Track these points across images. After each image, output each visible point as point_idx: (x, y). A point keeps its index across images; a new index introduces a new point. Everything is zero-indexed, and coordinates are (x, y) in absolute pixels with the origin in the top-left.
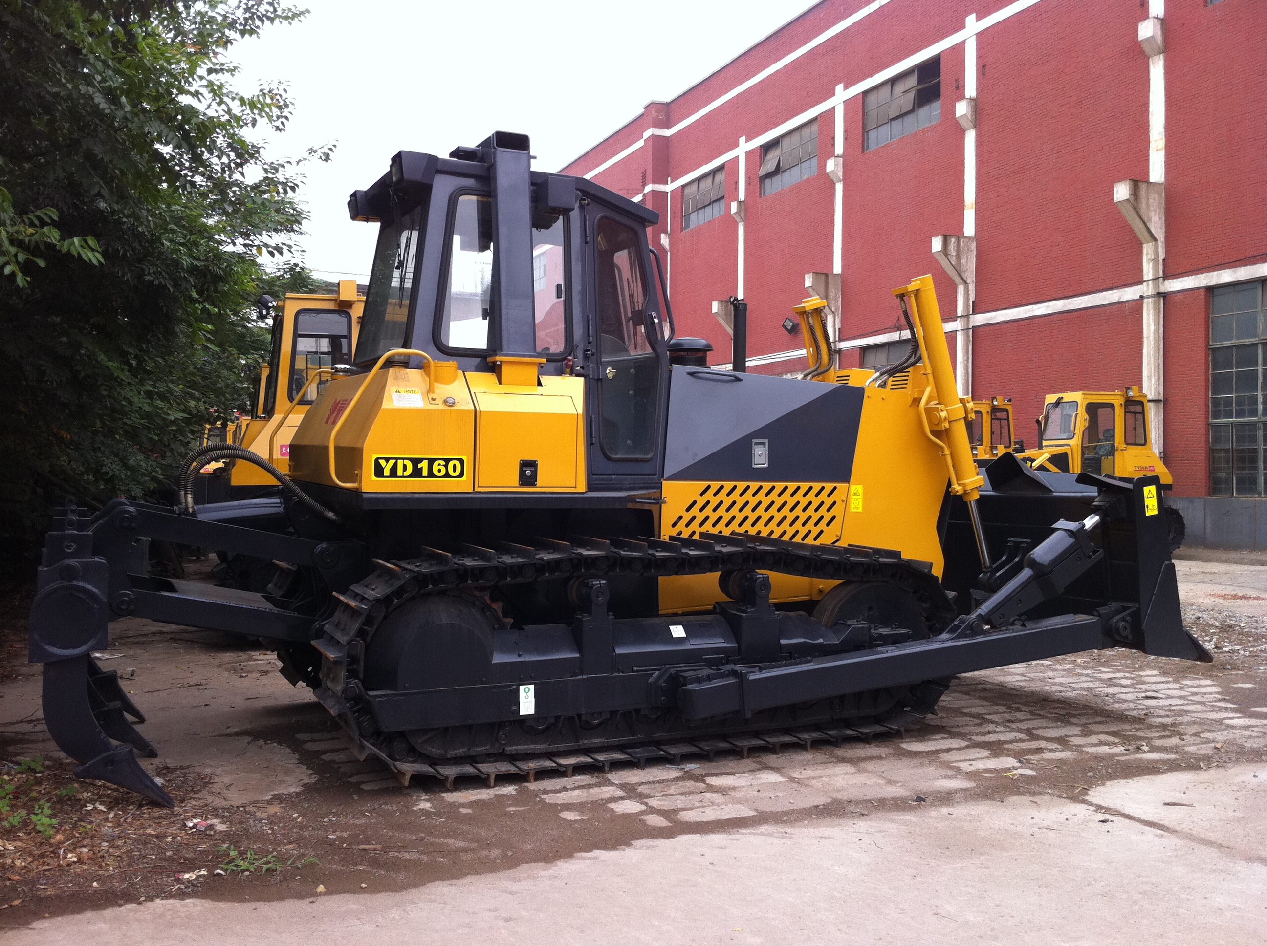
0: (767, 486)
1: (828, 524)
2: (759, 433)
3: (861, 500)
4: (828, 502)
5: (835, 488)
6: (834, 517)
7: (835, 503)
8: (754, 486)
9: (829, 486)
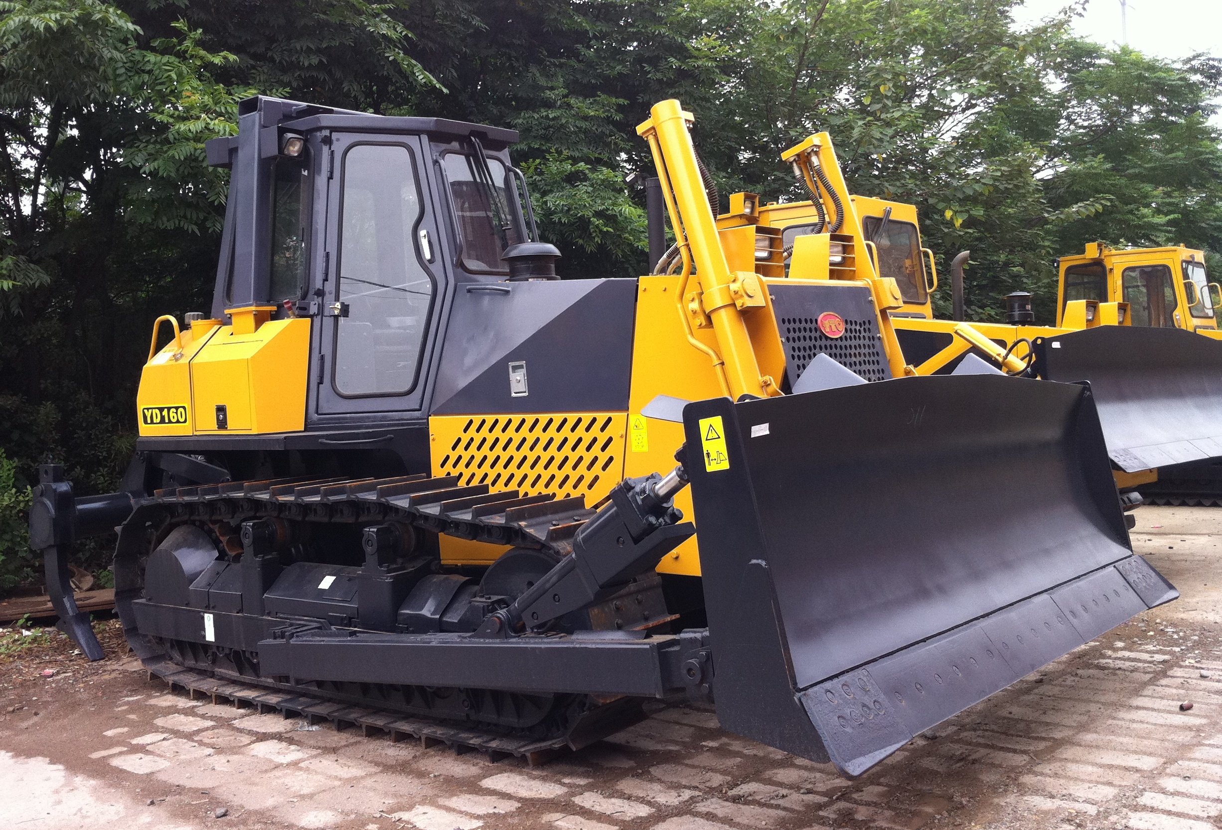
0: (530, 418)
1: (604, 468)
2: (515, 355)
3: (645, 436)
4: (602, 439)
5: (610, 420)
6: (611, 459)
7: (610, 440)
8: (517, 418)
9: (602, 417)
